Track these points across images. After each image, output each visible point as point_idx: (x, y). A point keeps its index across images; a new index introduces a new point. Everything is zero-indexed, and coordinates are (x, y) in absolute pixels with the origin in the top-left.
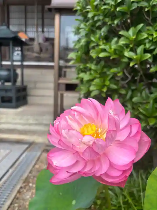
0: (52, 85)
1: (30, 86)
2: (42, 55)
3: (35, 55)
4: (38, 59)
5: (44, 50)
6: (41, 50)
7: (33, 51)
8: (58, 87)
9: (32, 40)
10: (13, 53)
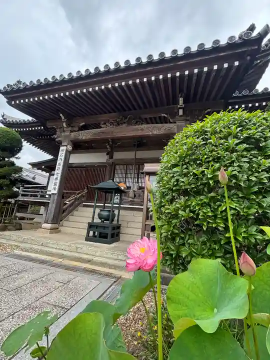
0: (140, 225)
1: (123, 224)
2: (136, 200)
3: (130, 199)
4: (132, 203)
5: (137, 195)
6: (135, 196)
7: (129, 197)
8: (145, 227)
9: (129, 188)
10: (114, 197)
